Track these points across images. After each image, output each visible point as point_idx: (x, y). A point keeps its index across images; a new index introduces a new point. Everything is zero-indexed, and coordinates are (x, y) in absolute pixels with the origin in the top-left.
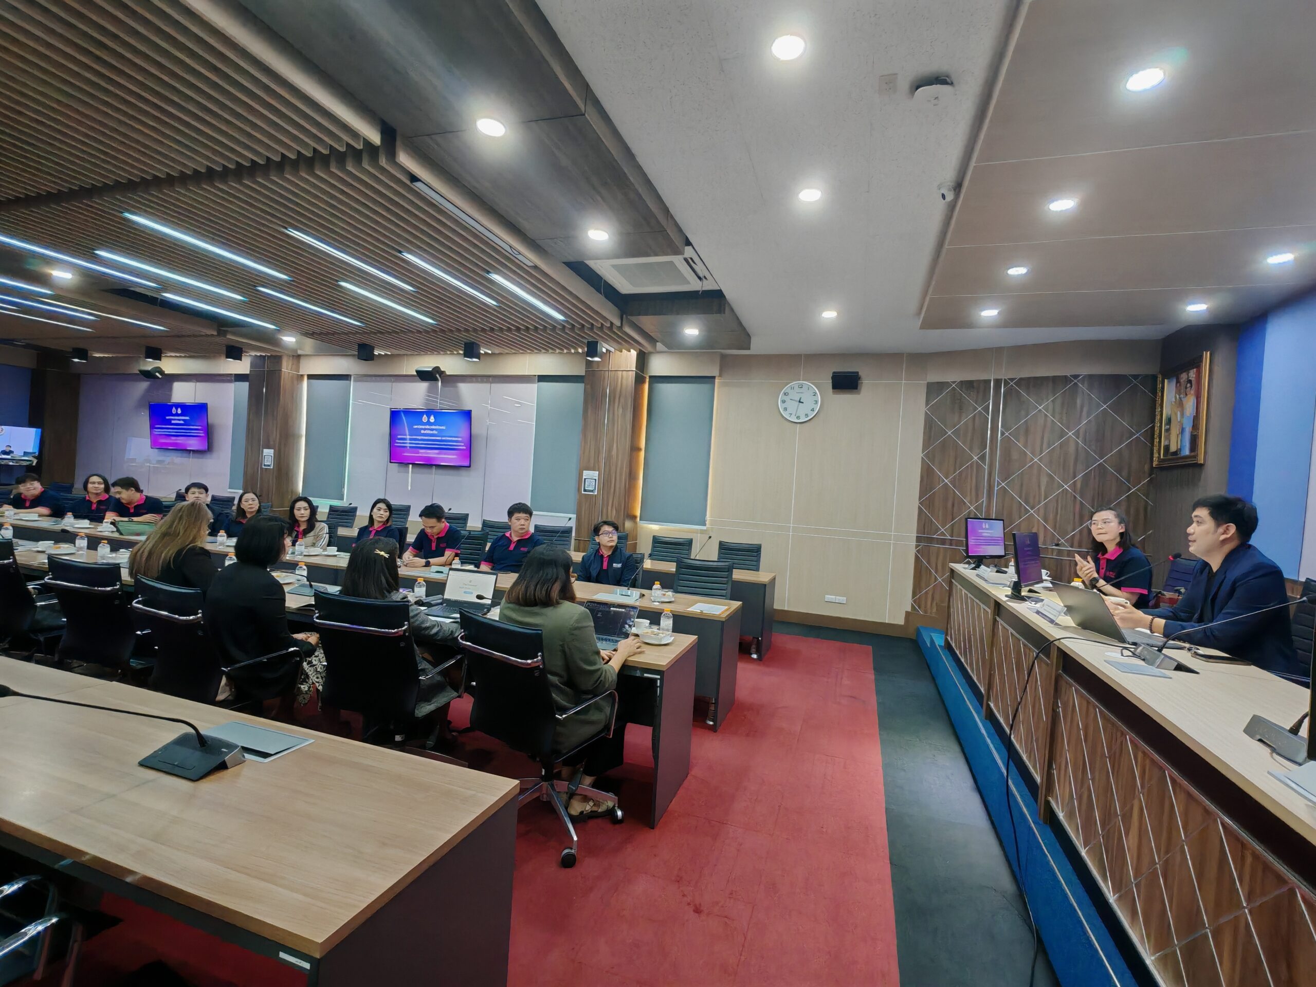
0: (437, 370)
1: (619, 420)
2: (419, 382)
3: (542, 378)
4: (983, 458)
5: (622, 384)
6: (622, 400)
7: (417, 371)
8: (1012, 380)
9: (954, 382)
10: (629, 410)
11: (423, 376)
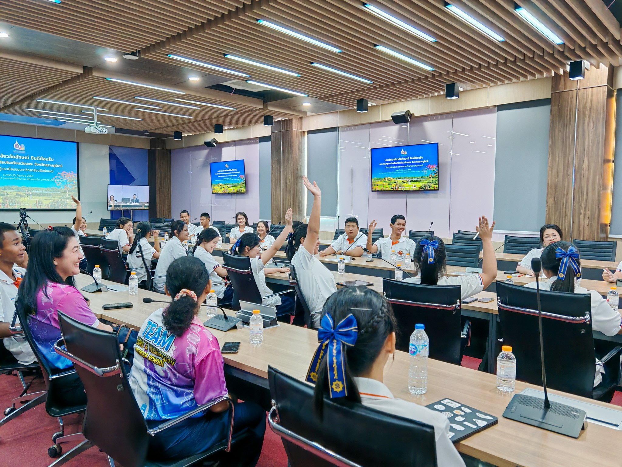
0: (408, 113)
1: (591, 135)
2: (393, 125)
3: (501, 108)
5: (592, 101)
6: (593, 116)
7: (392, 117)
10: (601, 123)
11: (398, 119)
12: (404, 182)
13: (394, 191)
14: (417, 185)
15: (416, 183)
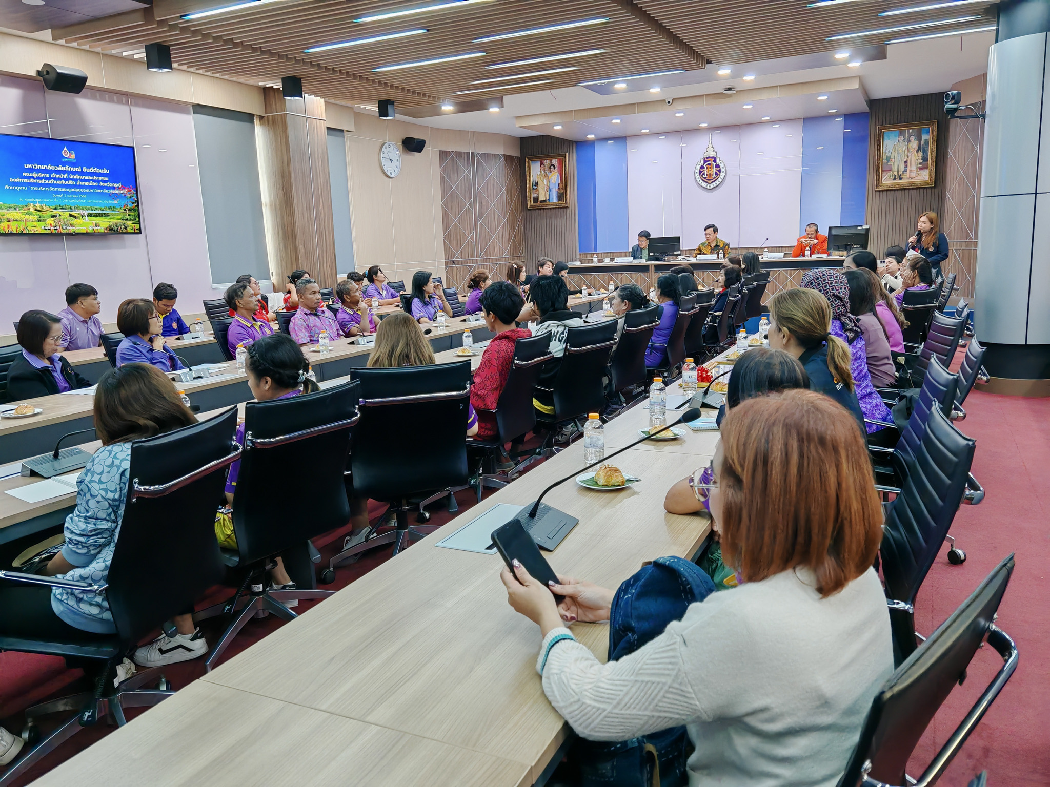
3: (199, 109)
4: (470, 205)
8: (478, 154)
9: (453, 152)
10: (326, 162)
12: (75, 217)
13: (51, 234)
14: (101, 223)
15: (98, 220)
